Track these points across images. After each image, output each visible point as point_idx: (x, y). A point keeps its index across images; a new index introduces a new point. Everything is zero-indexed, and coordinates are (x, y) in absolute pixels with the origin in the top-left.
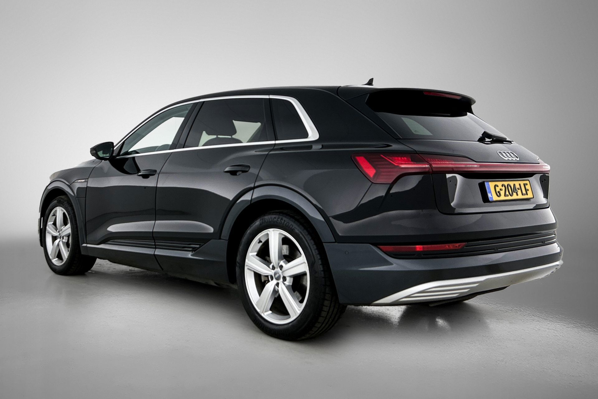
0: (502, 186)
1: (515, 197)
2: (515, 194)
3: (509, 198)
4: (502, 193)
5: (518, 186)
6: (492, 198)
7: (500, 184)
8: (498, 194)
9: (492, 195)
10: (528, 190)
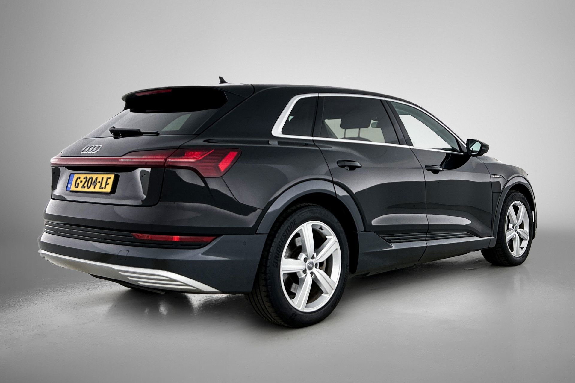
0: (84, 179)
1: (92, 189)
2: (92, 186)
3: (86, 189)
4: (81, 185)
5: (99, 179)
6: (70, 188)
7: (82, 176)
8: (77, 185)
9: (71, 186)
10: (108, 184)
